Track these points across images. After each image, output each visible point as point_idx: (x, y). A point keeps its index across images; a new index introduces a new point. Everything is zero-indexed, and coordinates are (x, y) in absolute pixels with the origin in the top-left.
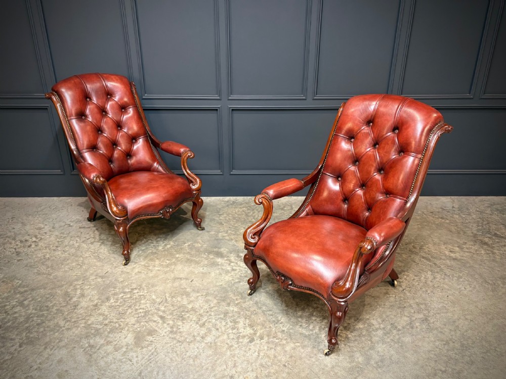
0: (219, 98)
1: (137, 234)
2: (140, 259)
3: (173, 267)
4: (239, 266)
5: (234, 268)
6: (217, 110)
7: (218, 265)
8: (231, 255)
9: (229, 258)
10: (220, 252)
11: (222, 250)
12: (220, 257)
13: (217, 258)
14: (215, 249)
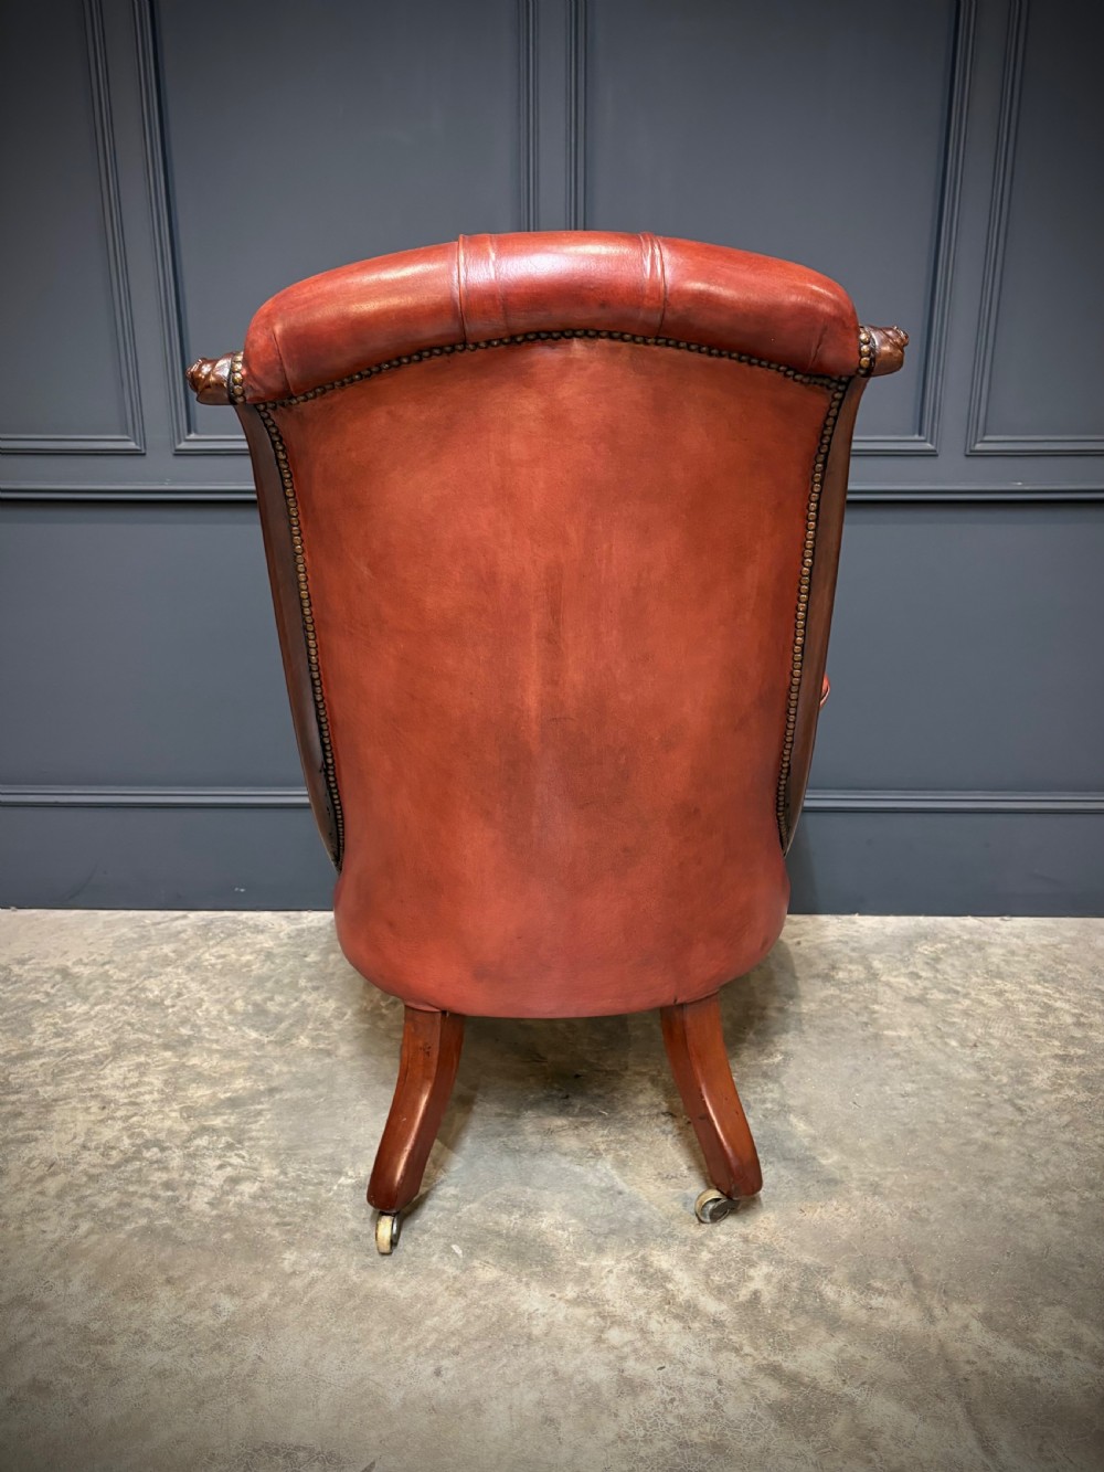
1: (94, 1106)
2: (67, 1281)
3: (252, 1348)
4: (661, 1353)
5: (633, 1367)
7: (530, 1339)
8: (604, 1263)
9: (592, 1285)
10: (534, 1240)
11: (543, 1226)
12: (535, 1273)
13: (519, 1280)
14: (504, 1218)
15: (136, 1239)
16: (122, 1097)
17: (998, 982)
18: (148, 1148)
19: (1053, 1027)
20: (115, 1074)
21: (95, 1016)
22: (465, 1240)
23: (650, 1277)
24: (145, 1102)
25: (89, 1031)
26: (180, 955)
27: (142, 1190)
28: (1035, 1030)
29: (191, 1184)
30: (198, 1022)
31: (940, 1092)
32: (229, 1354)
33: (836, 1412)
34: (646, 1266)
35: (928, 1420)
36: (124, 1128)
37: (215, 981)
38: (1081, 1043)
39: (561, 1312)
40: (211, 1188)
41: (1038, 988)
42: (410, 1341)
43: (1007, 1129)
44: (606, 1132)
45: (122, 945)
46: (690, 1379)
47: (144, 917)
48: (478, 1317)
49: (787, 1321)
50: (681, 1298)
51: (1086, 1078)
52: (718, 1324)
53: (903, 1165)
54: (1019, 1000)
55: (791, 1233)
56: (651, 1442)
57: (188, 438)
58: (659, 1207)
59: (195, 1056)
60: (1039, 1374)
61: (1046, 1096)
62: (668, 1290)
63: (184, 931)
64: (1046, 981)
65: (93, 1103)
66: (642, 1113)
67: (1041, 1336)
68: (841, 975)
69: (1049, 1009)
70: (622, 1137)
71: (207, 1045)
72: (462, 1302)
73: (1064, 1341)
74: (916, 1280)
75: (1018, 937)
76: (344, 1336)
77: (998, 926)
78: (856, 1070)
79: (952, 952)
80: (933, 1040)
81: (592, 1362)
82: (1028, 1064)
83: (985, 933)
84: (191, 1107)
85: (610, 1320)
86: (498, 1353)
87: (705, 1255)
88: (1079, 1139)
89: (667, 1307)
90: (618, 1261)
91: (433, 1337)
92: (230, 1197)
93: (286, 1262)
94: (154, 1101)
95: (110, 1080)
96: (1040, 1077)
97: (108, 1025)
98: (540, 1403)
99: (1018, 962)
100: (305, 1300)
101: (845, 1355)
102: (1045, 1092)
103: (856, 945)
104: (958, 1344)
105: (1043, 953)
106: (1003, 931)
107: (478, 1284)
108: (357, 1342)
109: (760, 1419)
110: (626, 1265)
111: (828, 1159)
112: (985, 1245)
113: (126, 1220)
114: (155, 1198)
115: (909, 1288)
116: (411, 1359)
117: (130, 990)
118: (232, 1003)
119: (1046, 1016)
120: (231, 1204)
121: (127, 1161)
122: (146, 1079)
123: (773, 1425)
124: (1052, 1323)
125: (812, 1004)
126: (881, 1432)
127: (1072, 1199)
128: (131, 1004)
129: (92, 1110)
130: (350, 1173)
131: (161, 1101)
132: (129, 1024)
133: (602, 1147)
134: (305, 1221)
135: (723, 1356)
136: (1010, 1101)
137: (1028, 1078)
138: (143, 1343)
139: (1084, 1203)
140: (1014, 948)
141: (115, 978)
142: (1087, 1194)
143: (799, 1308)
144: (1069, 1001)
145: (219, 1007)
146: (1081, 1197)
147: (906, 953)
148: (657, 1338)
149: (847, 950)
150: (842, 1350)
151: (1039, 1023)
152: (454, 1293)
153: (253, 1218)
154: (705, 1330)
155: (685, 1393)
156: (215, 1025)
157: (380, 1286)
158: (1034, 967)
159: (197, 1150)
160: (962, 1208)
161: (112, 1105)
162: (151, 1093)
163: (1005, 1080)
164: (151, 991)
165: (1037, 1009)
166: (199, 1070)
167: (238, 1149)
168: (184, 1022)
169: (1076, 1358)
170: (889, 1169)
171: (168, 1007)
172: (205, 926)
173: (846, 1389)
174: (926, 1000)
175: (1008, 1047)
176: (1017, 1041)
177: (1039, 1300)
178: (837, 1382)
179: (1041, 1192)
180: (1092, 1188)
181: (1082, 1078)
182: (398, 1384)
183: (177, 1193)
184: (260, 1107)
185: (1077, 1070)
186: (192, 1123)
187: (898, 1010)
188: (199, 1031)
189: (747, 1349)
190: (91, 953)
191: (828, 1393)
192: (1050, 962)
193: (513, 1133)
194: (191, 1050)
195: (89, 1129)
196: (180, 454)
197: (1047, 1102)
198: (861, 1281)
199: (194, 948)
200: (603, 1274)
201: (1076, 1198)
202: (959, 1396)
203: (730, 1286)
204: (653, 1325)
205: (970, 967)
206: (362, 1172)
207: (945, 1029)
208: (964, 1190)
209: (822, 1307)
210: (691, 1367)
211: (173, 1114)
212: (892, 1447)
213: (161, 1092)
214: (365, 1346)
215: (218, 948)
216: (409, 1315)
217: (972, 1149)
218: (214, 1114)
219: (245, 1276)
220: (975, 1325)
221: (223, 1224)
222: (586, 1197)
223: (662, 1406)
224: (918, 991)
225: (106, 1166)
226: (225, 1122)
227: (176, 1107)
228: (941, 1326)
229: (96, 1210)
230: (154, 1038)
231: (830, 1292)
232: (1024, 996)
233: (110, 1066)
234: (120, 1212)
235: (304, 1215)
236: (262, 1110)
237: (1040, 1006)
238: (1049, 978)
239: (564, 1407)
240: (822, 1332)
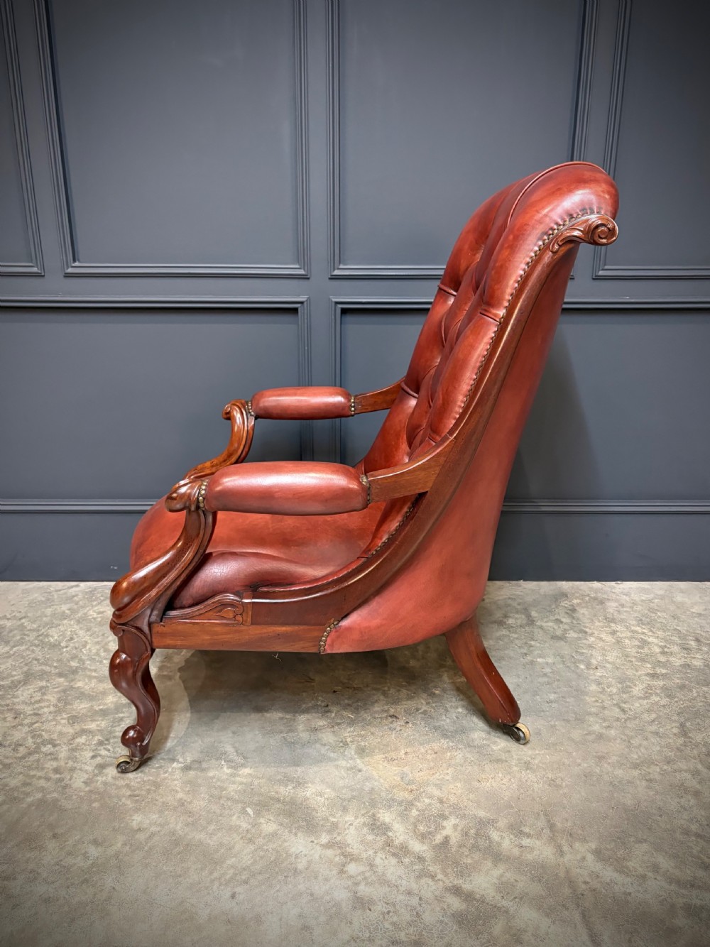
0: (302, 272)
1: (9, 716)
3: (109, 882)
4: (383, 881)
5: (363, 889)
6: (295, 311)
7: (296, 872)
8: (347, 819)
9: (339, 834)
10: (301, 804)
11: (308, 794)
12: (300, 827)
13: (290, 832)
14: (282, 789)
15: (34, 808)
16: (28, 709)
17: (612, 625)
18: (45, 745)
19: (647, 655)
20: (25, 694)
21: (13, 655)
22: (256, 805)
23: (377, 827)
24: (45, 713)
25: (8, 665)
26: (73, 611)
27: (40, 774)
28: (635, 657)
29: (73, 770)
30: (83, 657)
31: (572, 699)
32: (93, 886)
33: (497, 918)
34: (375, 820)
35: (557, 922)
36: (29, 731)
37: (96, 629)
38: (664, 665)
39: (317, 852)
40: (86, 772)
41: (638, 629)
42: (216, 875)
43: (614, 724)
44: (352, 729)
45: (34, 605)
46: (401, 897)
47: (50, 586)
48: (262, 858)
49: (467, 856)
50: (397, 841)
51: (667, 689)
52: (421, 859)
53: (546, 749)
54: (625, 638)
55: (471, 796)
56: (373, 940)
57: (73, 265)
58: (385, 780)
59: (79, 681)
60: (630, 890)
61: (640, 701)
62: (388, 837)
63: (77, 595)
64: (643, 624)
65: (9, 714)
66: (377, 716)
67: (633, 864)
68: (511, 621)
69: (644, 643)
70: (363, 733)
71: (89, 673)
72: (252, 847)
73: (647, 867)
74: (552, 827)
75: (626, 595)
76: (171, 872)
77: (614, 588)
78: (518, 685)
79: (583, 605)
80: (569, 664)
81: (336, 886)
82: (631, 680)
83: (605, 593)
84: (76, 716)
85: (350, 857)
86: (274, 882)
87: (414, 813)
88: (661, 730)
89: (388, 848)
90: (356, 817)
91: (231, 871)
92: (99, 778)
93: (134, 822)
94: (50, 713)
95: (21, 698)
96: (637, 688)
97: (22, 660)
98: (300, 916)
99: (626, 611)
100: (146, 848)
101: (504, 879)
102: (640, 698)
103: (521, 601)
104: (578, 870)
105: (642, 606)
106: (617, 591)
107: (263, 835)
108: (180, 876)
109: (446, 924)
110: (362, 820)
111: (497, 746)
112: (598, 802)
113: (28, 794)
114: (48, 779)
115: (547, 831)
116: (215, 888)
117: (39, 636)
118: (106, 644)
119: (643, 648)
120: (99, 783)
121: (30, 754)
122: (46, 697)
123: (454, 928)
124: (640, 856)
125: (491, 641)
126: (525, 931)
127: (655, 771)
128: (39, 645)
129: (8, 719)
130: (181, 760)
131: (55, 712)
132: (36, 659)
133: (349, 740)
134: (148, 794)
135: (424, 881)
136: (617, 704)
137: (630, 690)
138: (35, 879)
139: (664, 773)
140: (624, 602)
141: (28, 628)
142: (665, 767)
143: (475, 847)
144: (658, 637)
145: (98, 647)
146: (661, 769)
147: (553, 607)
148: (380, 870)
149: (515, 604)
150: (502, 876)
151: (638, 653)
152: (247, 841)
153: (114, 792)
154: (412, 863)
155: (398, 907)
156: (94, 659)
157: (197, 837)
158: (636, 615)
159: (78, 746)
160: (584, 778)
161: (22, 715)
162: (48, 707)
163: (615, 690)
164: (52, 637)
165: (637, 643)
166: (82, 690)
167: (106, 744)
168: (74, 657)
169: (655, 879)
170: (537, 752)
171: (63, 648)
172: (91, 592)
173: (504, 903)
174: (565, 637)
175: (618, 668)
176: (623, 665)
177: (632, 839)
178: (498, 897)
179: (636, 766)
180: (668, 763)
181: (664, 688)
182: (206, 905)
183: (63, 776)
184: (121, 715)
185: (661, 683)
186: (76, 727)
187: (547, 645)
188: (84, 664)
189: (440, 876)
190: (13, 611)
191: (492, 905)
192: (646, 612)
193: (290, 731)
194: (77, 677)
195: (5, 733)
196: (68, 276)
197: (641, 705)
198: (516, 830)
199: (82, 607)
200: (347, 826)
201: (658, 770)
202: (578, 906)
203: (430, 833)
204: (378, 861)
205: (595, 616)
206: (188, 758)
207: (578, 657)
208: (585, 765)
209: (490, 846)
210: (402, 889)
211: (63, 721)
212: (533, 941)
213: (55, 706)
214: (185, 879)
215: (99, 607)
216: (216, 857)
217: (591, 738)
218: (91, 720)
219: (106, 833)
220: (590, 857)
221: (93, 797)
222: (337, 773)
223: (381, 916)
224: (561, 632)
225: (16, 758)
226: (98, 726)
227: (65, 716)
228: (567, 858)
229: (7, 788)
230: (53, 669)
231: (495, 836)
232: (629, 634)
233: (21, 689)
234: (24, 789)
235: (148, 790)
236: (123, 717)
237: (639, 641)
238: (646, 622)
239: (316, 918)
240: (490, 864)
